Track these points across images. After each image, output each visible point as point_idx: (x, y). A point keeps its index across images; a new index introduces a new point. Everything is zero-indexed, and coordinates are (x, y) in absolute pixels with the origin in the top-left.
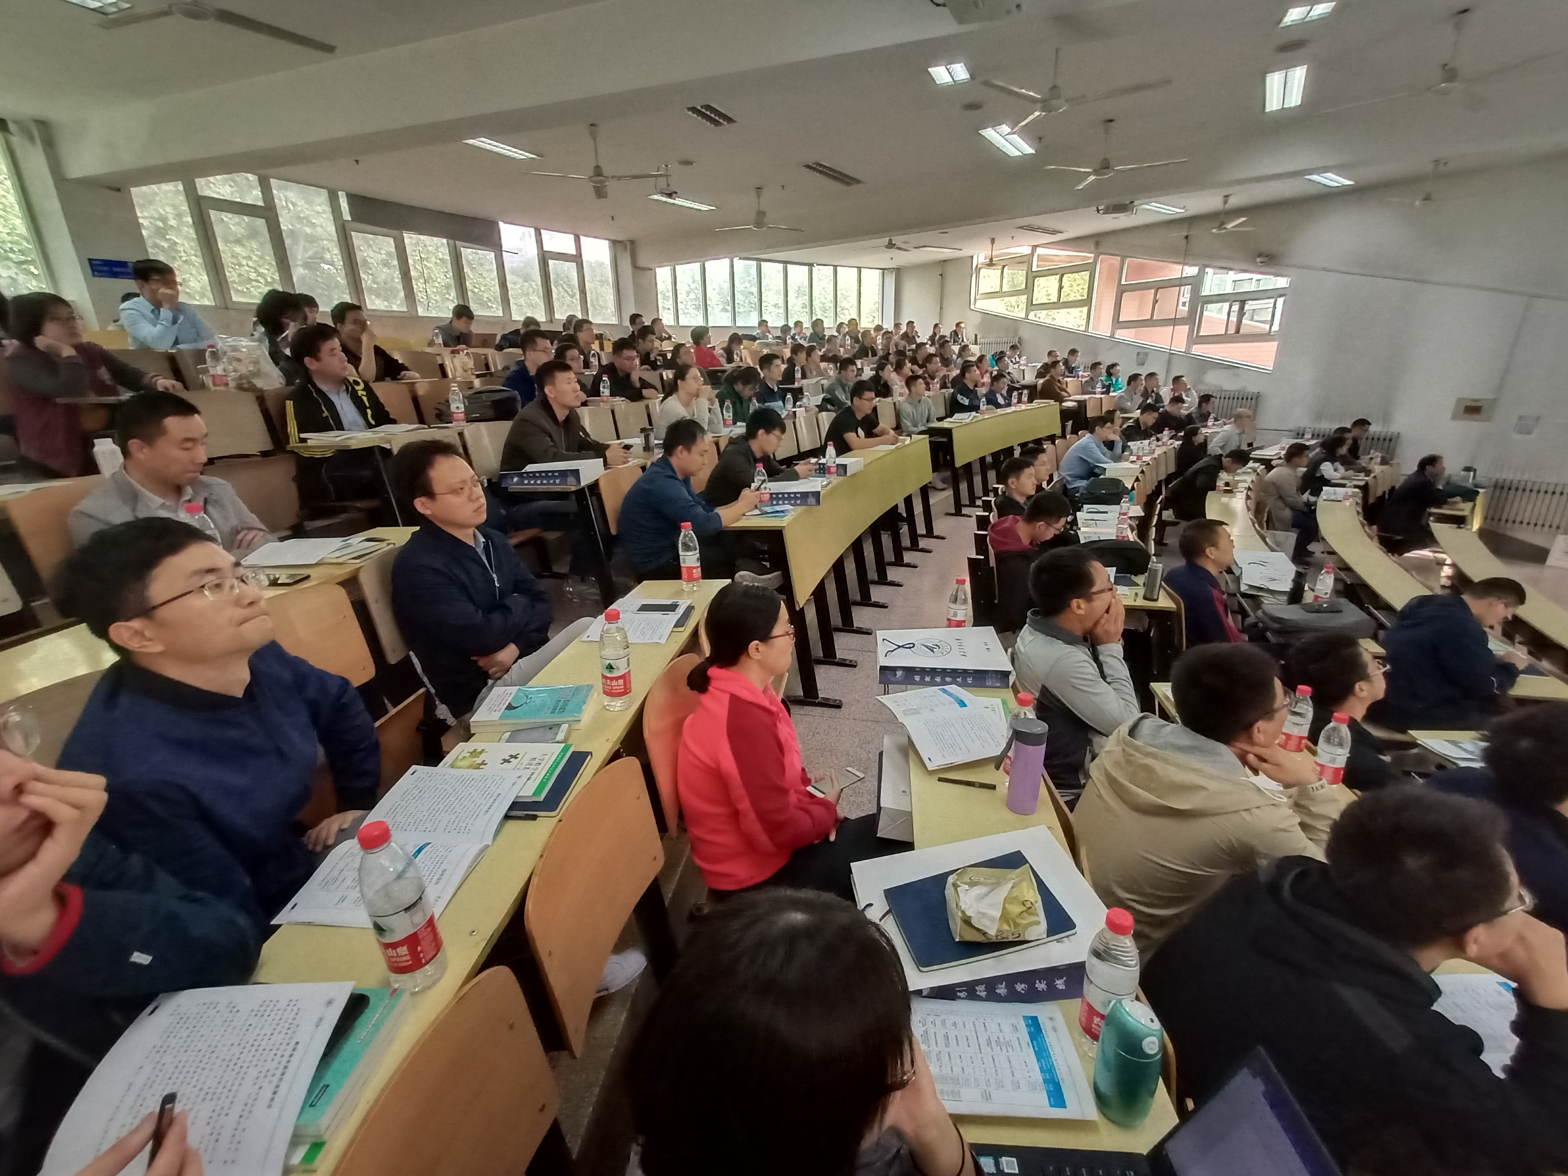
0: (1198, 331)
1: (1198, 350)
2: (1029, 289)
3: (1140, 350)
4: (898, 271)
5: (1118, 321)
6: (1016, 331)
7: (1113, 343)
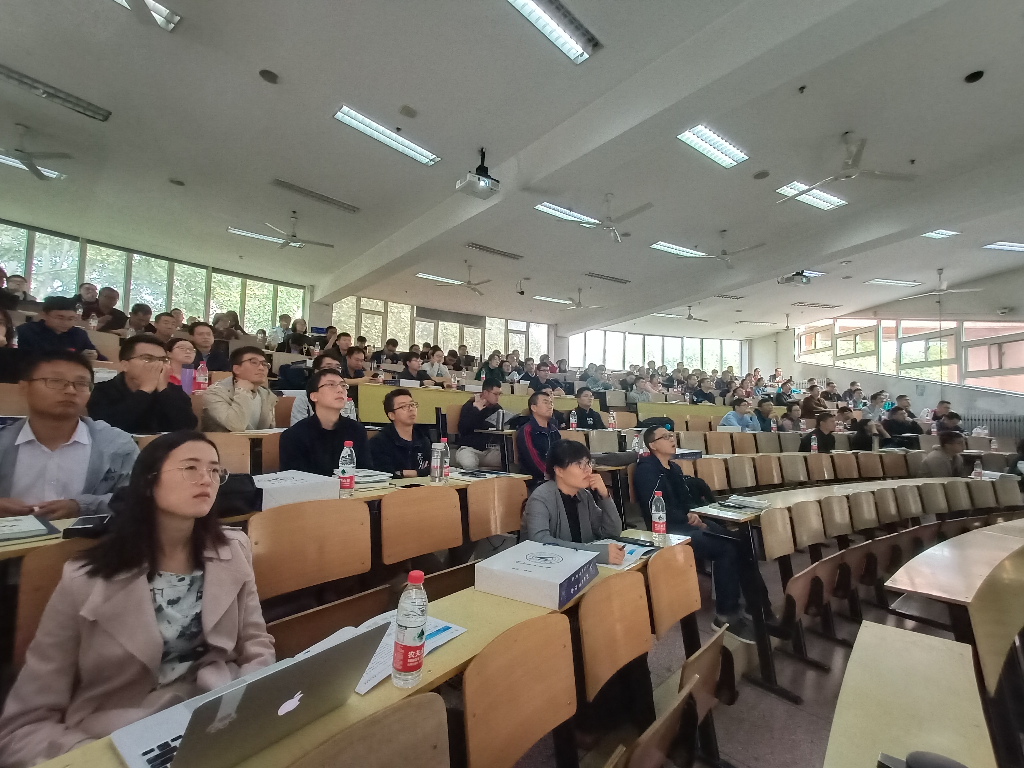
0: (966, 369)
1: (970, 382)
2: (834, 347)
3: (919, 384)
4: (751, 342)
5: (900, 364)
6: (826, 375)
7: (898, 379)
